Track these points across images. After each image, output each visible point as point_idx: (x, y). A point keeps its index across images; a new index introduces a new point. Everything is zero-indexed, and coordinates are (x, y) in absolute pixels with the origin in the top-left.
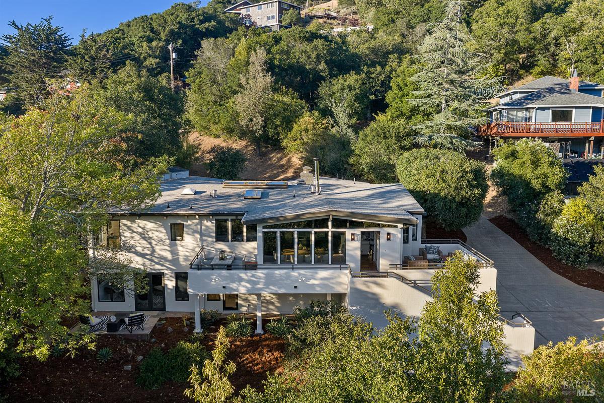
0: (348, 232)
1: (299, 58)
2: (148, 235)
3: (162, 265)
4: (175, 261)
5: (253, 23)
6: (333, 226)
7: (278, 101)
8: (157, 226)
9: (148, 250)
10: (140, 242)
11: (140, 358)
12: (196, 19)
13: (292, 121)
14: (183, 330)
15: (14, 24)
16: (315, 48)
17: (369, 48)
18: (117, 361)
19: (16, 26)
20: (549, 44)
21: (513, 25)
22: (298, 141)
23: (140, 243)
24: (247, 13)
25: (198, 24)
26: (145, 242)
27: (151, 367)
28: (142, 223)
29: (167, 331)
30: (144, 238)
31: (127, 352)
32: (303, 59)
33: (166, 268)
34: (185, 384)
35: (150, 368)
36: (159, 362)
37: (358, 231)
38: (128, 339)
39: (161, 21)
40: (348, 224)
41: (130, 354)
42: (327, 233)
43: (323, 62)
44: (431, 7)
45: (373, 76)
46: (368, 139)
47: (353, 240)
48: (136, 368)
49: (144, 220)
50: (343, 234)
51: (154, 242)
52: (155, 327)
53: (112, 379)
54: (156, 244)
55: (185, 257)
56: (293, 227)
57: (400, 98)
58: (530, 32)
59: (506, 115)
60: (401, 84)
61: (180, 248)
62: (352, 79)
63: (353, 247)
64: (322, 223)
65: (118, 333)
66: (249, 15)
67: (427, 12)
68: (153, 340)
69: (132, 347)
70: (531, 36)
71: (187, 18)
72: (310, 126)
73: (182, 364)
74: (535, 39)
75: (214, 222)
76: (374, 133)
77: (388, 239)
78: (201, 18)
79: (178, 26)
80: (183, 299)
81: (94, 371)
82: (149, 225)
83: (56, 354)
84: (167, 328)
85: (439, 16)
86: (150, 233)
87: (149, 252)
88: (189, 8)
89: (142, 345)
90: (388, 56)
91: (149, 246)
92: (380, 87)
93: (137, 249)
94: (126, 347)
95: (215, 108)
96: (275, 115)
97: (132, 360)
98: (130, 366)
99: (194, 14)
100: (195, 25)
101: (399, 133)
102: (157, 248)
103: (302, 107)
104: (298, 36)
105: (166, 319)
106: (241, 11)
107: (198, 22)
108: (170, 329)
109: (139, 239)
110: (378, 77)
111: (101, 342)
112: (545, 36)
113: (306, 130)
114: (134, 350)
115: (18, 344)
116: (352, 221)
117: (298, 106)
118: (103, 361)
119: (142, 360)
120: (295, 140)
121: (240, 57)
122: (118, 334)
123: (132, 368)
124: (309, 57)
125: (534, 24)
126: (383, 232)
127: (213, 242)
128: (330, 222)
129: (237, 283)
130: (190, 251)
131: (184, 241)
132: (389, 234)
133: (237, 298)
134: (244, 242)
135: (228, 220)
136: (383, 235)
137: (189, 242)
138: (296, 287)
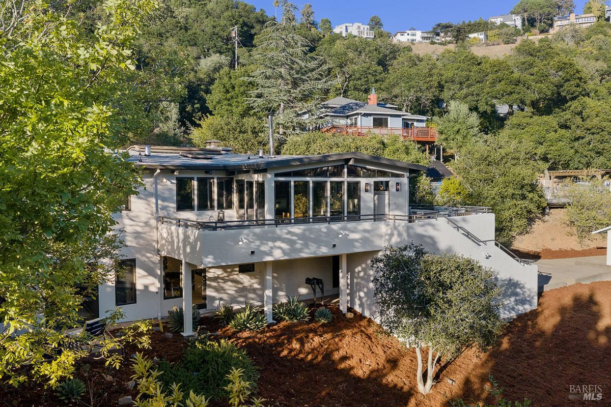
0: (363, 181)
11: (132, 384)
31: (104, 379)
37: (371, 181)
40: (362, 172)
41: (112, 382)
42: (342, 182)
47: (366, 191)
50: (358, 183)
55: (135, 235)
56: (306, 176)
59: (331, 122)
60: (228, 86)
63: (367, 199)
75: (175, 181)
77: (397, 190)
97: (121, 390)
98: (130, 397)
114: (114, 376)
126: (392, 181)
127: (172, 210)
128: (346, 170)
129: (271, 244)
130: (142, 224)
131: (130, 210)
132: (397, 184)
133: (205, 289)
134: (214, 210)
135: (193, 179)
136: (392, 186)
137: (141, 211)
138: (334, 246)
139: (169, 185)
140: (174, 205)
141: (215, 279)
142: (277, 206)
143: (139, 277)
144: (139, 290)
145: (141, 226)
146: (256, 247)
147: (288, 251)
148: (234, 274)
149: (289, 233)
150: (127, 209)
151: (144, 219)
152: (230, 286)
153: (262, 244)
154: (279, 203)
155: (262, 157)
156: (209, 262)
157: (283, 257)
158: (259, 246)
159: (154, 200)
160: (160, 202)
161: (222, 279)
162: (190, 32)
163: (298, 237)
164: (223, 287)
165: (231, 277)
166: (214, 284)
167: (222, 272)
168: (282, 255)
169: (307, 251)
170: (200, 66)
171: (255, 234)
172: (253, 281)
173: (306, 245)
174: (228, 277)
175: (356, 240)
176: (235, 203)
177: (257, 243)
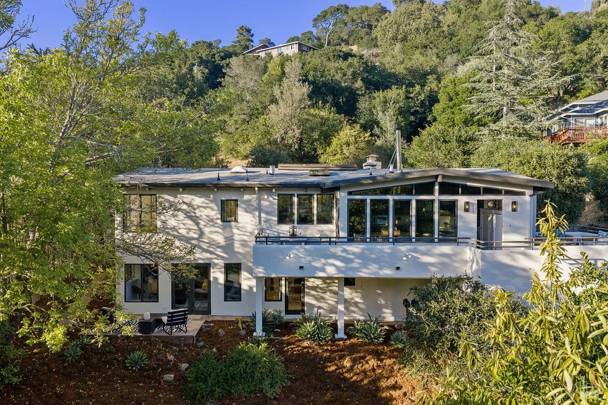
0: (462, 200)
1: (334, 76)
2: (195, 213)
3: (211, 253)
4: (228, 246)
6: (441, 193)
7: (315, 116)
8: (207, 202)
9: (195, 233)
10: (184, 222)
11: (184, 366)
12: (217, 56)
13: (330, 135)
14: (239, 334)
16: (350, 65)
17: (406, 68)
18: (154, 369)
19: (35, 49)
20: (596, 66)
21: (556, 48)
22: (338, 156)
23: (184, 224)
25: (218, 60)
26: (190, 222)
27: (203, 374)
28: (187, 198)
29: (217, 334)
30: (190, 218)
31: (166, 357)
32: (338, 77)
33: (216, 256)
34: (251, 399)
35: (202, 376)
36: (213, 368)
37: (473, 199)
38: (167, 342)
39: (182, 56)
40: (460, 189)
41: (171, 361)
42: (432, 201)
43: (360, 79)
44: (460, 40)
45: (412, 95)
46: (425, 144)
47: (467, 210)
48: (181, 378)
49: (190, 195)
50: (454, 202)
51: (202, 223)
52: (201, 329)
53: (148, 391)
54: (205, 226)
55: (242, 242)
57: (452, 108)
58: (575, 54)
59: (574, 122)
60: (452, 94)
61: (235, 231)
62: (394, 93)
63: (468, 220)
64: (427, 188)
65: (153, 334)
67: (456, 45)
68: (202, 344)
69: (173, 353)
70: (577, 57)
71: (208, 55)
72: (352, 139)
73: (245, 372)
74: (580, 61)
75: (277, 198)
76: (432, 137)
77: (514, 210)
78: (222, 54)
79: (199, 60)
80: (233, 299)
81: (123, 381)
82: (197, 200)
83: (70, 359)
84: (217, 331)
85: (470, 48)
86: (197, 211)
87: (196, 236)
88: (210, 46)
89: (186, 350)
90: (425, 77)
91: (196, 227)
92: (420, 108)
93: (180, 231)
94: (166, 351)
95: (243, 127)
96: (313, 129)
97: (174, 368)
98: (173, 376)
99: (215, 51)
100: (215, 61)
101: (460, 136)
102: (206, 230)
103: (340, 121)
104: (332, 54)
105: (213, 322)
106: (260, 54)
108: (221, 332)
109: (183, 218)
110: (417, 97)
111: (131, 345)
112: (591, 58)
113: (348, 144)
114: (175, 356)
115: (21, 326)
116: (466, 186)
117: (336, 121)
118: (134, 369)
119: (187, 369)
120: (335, 155)
121: (273, 73)
122: (154, 336)
123: (174, 378)
124: (345, 75)
125: (578, 46)
126: (506, 200)
127: (274, 222)
128: (437, 188)
129: (323, 261)
130: (248, 234)
131: (237, 222)
132: (514, 203)
133: (304, 297)
134: (313, 224)
135: (294, 195)
136: (507, 205)
137: (247, 223)
138: (398, 268)
139: (271, 201)
140: (276, 219)
141: (314, 288)
142: (397, 222)
143: (245, 279)
144: (245, 290)
145: (247, 236)
146: (308, 262)
147: (343, 269)
148: (334, 286)
149: (345, 251)
150: (236, 221)
151: (250, 230)
152: (330, 297)
153: (314, 260)
154: (398, 219)
155: (393, 172)
156: (260, 272)
157: (336, 274)
158: (310, 261)
159: (257, 213)
160: (263, 215)
161: (321, 289)
162: (455, 39)
163: (356, 256)
164: (323, 297)
165: (331, 288)
166: (313, 292)
167: (322, 283)
168: (337, 272)
169: (365, 270)
170: (457, 72)
171: (306, 250)
172: (355, 294)
173: (365, 265)
174: (327, 287)
175: (432, 264)
176: (334, 217)
177: (309, 258)
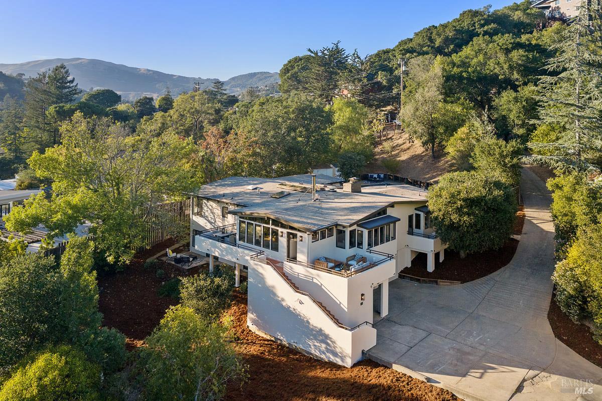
5: (562, 14)
6: (276, 225)
8: (217, 207)
15: (309, 50)
18: (162, 279)
24: (557, 6)
26: (212, 215)
28: (212, 203)
37: (285, 231)
40: (280, 224)
47: (282, 236)
51: (216, 216)
53: (152, 286)
61: (226, 222)
66: (558, 7)
68: (187, 273)
71: (469, 24)
77: (301, 240)
81: (150, 280)
82: (214, 205)
86: (214, 210)
87: (213, 222)
88: (476, 13)
91: (214, 218)
93: (209, 218)
98: (164, 283)
100: (475, 29)
102: (217, 220)
106: (551, 4)
107: (478, 27)
109: (210, 212)
128: (271, 221)
132: (301, 236)
147: (220, 254)
149: (221, 246)
158: (211, 248)
163: (224, 249)
171: (210, 242)
